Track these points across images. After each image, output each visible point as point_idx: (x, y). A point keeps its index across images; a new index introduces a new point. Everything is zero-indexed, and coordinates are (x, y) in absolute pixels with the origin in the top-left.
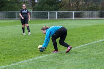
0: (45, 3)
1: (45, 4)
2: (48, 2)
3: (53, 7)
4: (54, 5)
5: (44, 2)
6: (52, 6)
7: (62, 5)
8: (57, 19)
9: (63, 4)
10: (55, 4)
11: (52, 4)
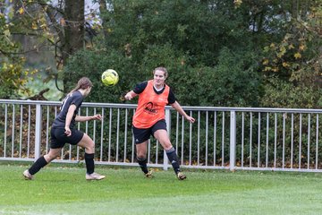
0: (161, 34)
1: (153, 40)
2: (181, 28)
3: (221, 68)
4: (224, 51)
5: (147, 28)
6: (211, 63)
7: (289, 57)
8: (232, 166)
9: (297, 46)
10: (233, 43)
11: (216, 49)
